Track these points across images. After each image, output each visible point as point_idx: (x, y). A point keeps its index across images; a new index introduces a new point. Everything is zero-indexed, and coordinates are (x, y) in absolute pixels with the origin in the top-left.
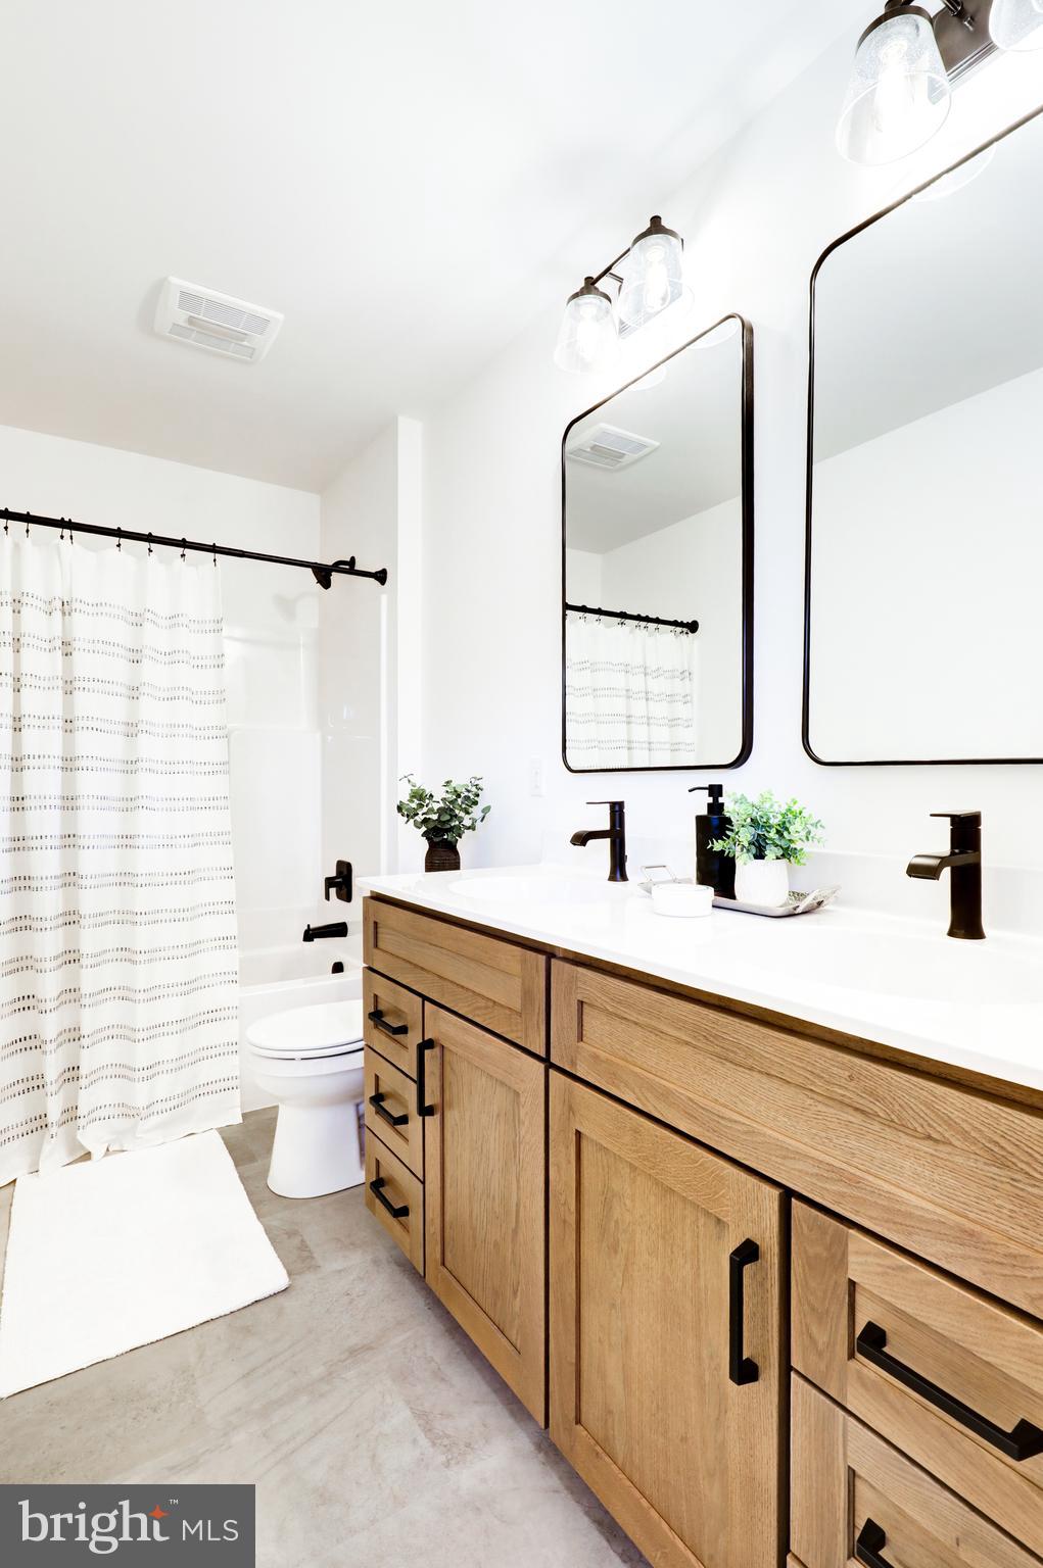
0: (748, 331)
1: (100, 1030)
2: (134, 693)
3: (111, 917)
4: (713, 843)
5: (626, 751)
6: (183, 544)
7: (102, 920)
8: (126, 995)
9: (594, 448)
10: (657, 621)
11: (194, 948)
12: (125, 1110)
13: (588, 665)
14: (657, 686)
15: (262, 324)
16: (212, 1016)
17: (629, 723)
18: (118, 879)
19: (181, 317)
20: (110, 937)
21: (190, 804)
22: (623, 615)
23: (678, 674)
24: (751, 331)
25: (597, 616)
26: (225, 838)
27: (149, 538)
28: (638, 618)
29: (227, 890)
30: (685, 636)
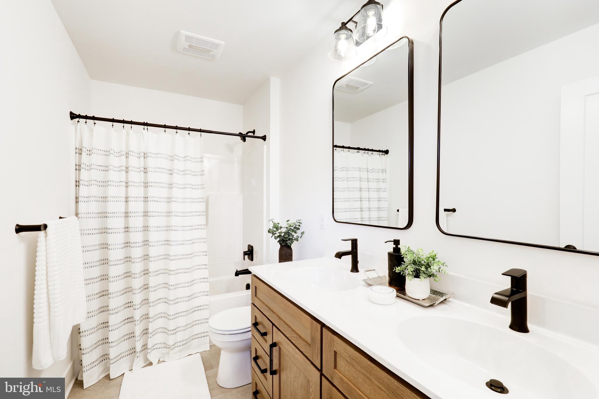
0: (411, 43)
1: (157, 315)
2: (170, 186)
3: (161, 271)
4: (396, 269)
5: (359, 202)
6: (189, 129)
7: (158, 273)
8: (166, 301)
9: (347, 85)
10: (372, 150)
11: (192, 283)
12: (165, 345)
13: (344, 169)
14: (372, 176)
15: (217, 46)
16: (199, 308)
17: (360, 191)
18: (164, 257)
19: (186, 45)
20: (161, 279)
21: (191, 228)
22: (358, 149)
23: (380, 171)
24: (412, 43)
25: (348, 150)
26: (204, 240)
27: (176, 128)
28: (365, 149)
29: (205, 260)
30: (383, 156)
